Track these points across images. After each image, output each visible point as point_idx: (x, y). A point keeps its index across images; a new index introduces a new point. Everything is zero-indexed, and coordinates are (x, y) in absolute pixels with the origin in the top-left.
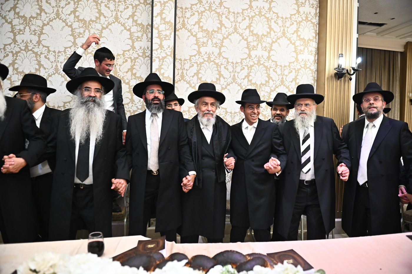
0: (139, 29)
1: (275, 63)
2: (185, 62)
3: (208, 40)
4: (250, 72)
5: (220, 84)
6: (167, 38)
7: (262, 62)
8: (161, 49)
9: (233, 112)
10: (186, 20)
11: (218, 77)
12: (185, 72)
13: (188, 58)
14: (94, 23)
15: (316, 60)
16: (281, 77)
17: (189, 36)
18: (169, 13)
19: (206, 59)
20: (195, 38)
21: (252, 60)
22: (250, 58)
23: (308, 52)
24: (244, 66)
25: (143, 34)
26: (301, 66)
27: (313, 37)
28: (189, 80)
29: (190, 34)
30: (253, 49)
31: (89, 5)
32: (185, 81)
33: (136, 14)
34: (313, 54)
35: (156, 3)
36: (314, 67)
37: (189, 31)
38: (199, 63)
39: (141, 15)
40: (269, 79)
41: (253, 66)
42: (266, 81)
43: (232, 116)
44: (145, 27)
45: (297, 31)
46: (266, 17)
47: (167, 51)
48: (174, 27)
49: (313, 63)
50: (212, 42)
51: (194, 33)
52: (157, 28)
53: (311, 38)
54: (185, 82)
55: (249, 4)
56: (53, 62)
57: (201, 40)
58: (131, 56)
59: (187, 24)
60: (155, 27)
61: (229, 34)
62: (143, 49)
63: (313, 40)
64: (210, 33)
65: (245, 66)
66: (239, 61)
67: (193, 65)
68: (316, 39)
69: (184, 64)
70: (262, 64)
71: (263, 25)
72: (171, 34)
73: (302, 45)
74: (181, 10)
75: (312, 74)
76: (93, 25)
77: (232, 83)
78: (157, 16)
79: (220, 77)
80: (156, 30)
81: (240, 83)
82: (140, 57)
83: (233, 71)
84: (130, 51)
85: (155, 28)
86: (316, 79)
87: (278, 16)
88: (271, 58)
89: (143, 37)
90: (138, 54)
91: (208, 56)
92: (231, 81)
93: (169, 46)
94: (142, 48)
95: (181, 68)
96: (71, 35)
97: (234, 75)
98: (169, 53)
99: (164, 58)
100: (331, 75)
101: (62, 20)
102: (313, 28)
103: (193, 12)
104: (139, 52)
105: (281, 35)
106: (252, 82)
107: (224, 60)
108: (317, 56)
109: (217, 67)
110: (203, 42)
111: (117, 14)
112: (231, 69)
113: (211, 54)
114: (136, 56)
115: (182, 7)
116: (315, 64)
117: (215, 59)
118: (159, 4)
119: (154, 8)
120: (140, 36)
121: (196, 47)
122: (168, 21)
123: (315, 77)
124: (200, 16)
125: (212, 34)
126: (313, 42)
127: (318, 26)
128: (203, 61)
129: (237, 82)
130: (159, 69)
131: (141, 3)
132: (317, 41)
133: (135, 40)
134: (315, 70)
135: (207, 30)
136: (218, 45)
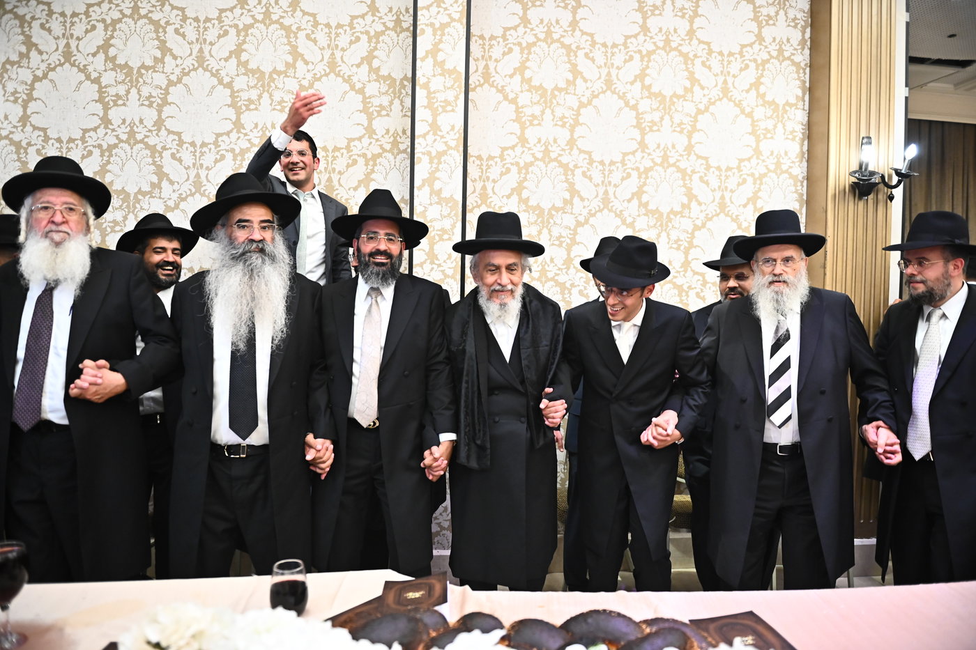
0: (384, 88)
1: (704, 162)
2: (491, 163)
3: (544, 110)
4: (645, 184)
5: (571, 213)
6: (449, 108)
7: (672, 161)
8: (435, 134)
10: (492, 65)
11: (567, 196)
12: (489, 185)
13: (497, 153)
14: (282, 76)
15: (803, 153)
16: (718, 195)
17: (499, 103)
18: (454, 49)
19: (539, 155)
20: (513, 107)
21: (649, 154)
22: (643, 151)
23: (784, 134)
24: (630, 171)
25: (392, 100)
26: (768, 169)
27: (797, 96)
28: (499, 205)
29: (500, 97)
30: (651, 130)
31: (270, 37)
33: (376, 53)
34: (797, 139)
35: (423, 27)
36: (800, 170)
37: (498, 91)
38: (522, 164)
39: (388, 56)
40: (690, 201)
41: (651, 169)
42: (683, 206)
44: (398, 83)
45: (757, 84)
46: (681, 53)
47: (448, 138)
48: (463, 82)
49: (798, 160)
50: (554, 116)
51: (511, 96)
52: (426, 86)
53: (792, 100)
55: (641, 24)
56: (189, 167)
57: (528, 111)
58: (367, 152)
59: (494, 74)
60: (421, 83)
61: (593, 95)
62: (393, 135)
63: (796, 105)
64: (549, 93)
65: (633, 169)
66: (618, 158)
67: (508, 171)
68: (804, 101)
69: (489, 167)
70: (674, 165)
71: (674, 72)
72: (457, 98)
73: (771, 117)
74: (481, 42)
75: (795, 185)
76: (278, 81)
77: (600, 211)
78: (426, 57)
79: (572, 197)
80: (422, 90)
81: (621, 211)
82: (385, 154)
83: (603, 182)
84: (363, 140)
85: (420, 85)
86: (805, 197)
87: (711, 50)
88: (694, 149)
89: (393, 107)
90: (381, 146)
91: (544, 148)
92: (599, 207)
93: (453, 128)
94: (391, 133)
95: (480, 177)
96: (229, 106)
97: (606, 192)
98: (453, 144)
99: (440, 154)
100: (842, 187)
101: (211, 72)
102: (796, 76)
103: (509, 45)
104: (383, 141)
105: (718, 95)
106: (650, 208)
107: (583, 156)
108: (806, 142)
109: (566, 174)
110: (533, 115)
111: (333, 54)
112: (598, 178)
113: (552, 142)
114: (377, 150)
115: (483, 35)
116: (801, 161)
117: (560, 155)
118: (429, 31)
119: (419, 39)
120: (386, 103)
121: (516, 128)
122: (452, 68)
123: (803, 195)
124: (525, 56)
125: (554, 96)
126: (797, 108)
127: (808, 70)
128: (533, 160)
129: (612, 207)
130: (431, 180)
131: (387, 28)
132: (807, 107)
133: (375, 114)
134: (803, 178)
135: (541, 87)
136: (567, 122)
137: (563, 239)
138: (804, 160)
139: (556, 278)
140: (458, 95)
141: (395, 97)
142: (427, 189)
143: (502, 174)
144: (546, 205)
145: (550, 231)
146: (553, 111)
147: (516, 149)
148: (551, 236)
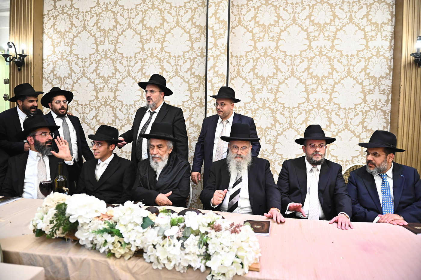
0: (198, 31)
2: (241, 58)
3: (265, 34)
4: (311, 64)
5: (277, 79)
6: (221, 37)
8: (216, 48)
9: (291, 107)
10: (242, 17)
11: (275, 71)
12: (241, 68)
13: (244, 54)
14: (159, 29)
15: (391, 46)
17: (245, 33)
18: (223, 12)
19: (262, 54)
20: (251, 34)
24: (304, 59)
25: (201, 35)
27: (388, 19)
28: (245, 76)
29: (246, 30)
31: (154, 14)
32: (241, 77)
33: (194, 16)
34: (388, 39)
35: (211, 4)
36: (389, 54)
37: (245, 28)
38: (255, 58)
39: (199, 17)
43: (290, 111)
44: (203, 28)
45: (367, 15)
47: (221, 49)
48: (227, 25)
49: (388, 49)
50: (269, 37)
51: (250, 29)
52: (212, 28)
53: (386, 21)
54: (242, 79)
56: (126, 66)
57: (258, 35)
59: (243, 20)
60: (210, 27)
63: (388, 23)
64: (267, 27)
66: (298, 53)
67: (249, 61)
68: (392, 21)
69: (240, 60)
70: (325, 55)
72: (225, 32)
74: (237, 8)
75: (387, 62)
76: (158, 31)
77: (290, 77)
78: (212, 16)
79: (277, 71)
80: (211, 30)
81: (299, 77)
82: (198, 57)
83: (291, 64)
84: (189, 52)
85: (210, 28)
86: (392, 67)
89: (200, 38)
90: (196, 54)
91: (264, 50)
92: (289, 75)
93: (223, 44)
94: (200, 48)
95: (237, 65)
96: (139, 42)
97: (293, 69)
98: (223, 51)
99: (218, 56)
100: (409, 61)
101: (133, 29)
102: (388, 10)
103: (250, 8)
104: (197, 52)
106: (313, 75)
107: (282, 53)
108: (393, 41)
110: (260, 37)
111: (178, 18)
112: (289, 62)
115: (238, 4)
116: (390, 50)
117: (272, 54)
118: (213, 5)
119: (209, 9)
120: (198, 37)
121: (252, 43)
122: (222, 20)
123: (391, 66)
124: (256, 12)
125: (269, 28)
126: (388, 25)
127: (394, 6)
128: (260, 56)
129: (295, 75)
130: (214, 67)
131: (199, 6)
132: (394, 24)
133: (194, 41)
134: (391, 58)
135: (263, 24)
136: (275, 39)
137: (273, 90)
138: (392, 49)
139: (270, 107)
140: (225, 31)
141: (202, 34)
142: (212, 71)
143: (246, 63)
144: (265, 76)
145: (267, 86)
146: (268, 35)
147: (252, 52)
148: (268, 88)
